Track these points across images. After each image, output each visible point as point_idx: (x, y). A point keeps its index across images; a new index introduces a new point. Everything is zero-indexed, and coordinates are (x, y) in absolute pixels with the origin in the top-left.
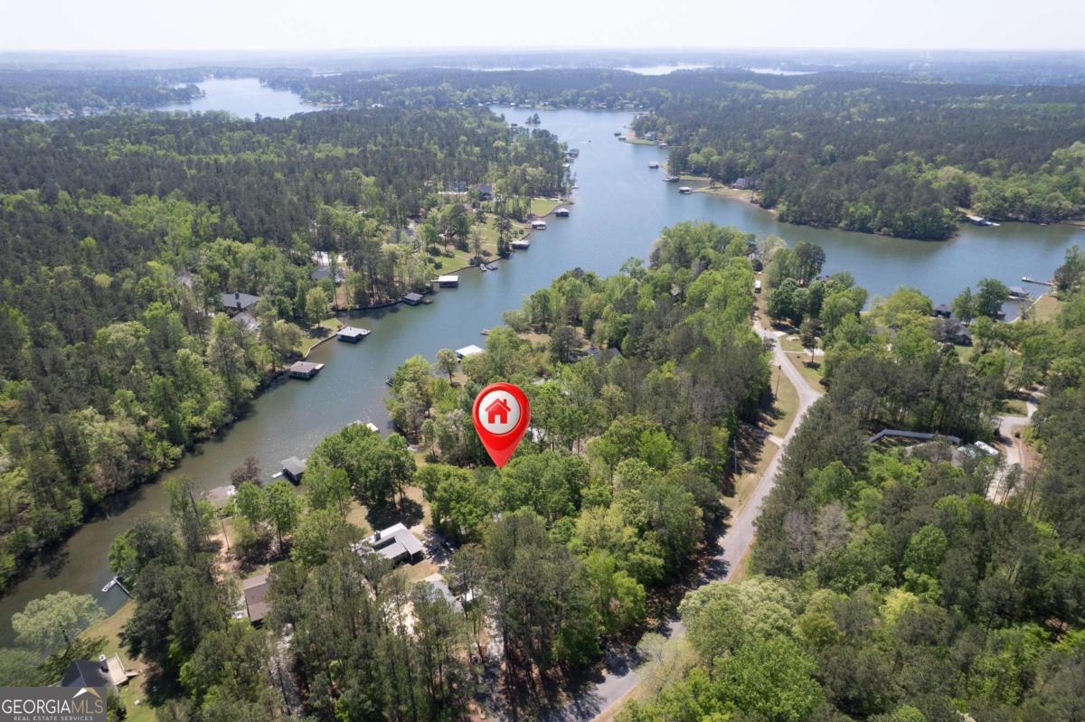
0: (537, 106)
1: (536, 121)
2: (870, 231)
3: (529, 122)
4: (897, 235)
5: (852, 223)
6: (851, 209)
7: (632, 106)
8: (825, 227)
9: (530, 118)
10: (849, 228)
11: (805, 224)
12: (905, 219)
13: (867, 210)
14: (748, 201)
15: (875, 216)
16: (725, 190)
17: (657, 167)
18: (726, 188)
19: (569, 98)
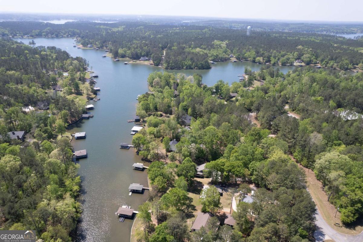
0: (24, 37)
1: (33, 43)
2: (192, 69)
3: (30, 43)
4: (200, 69)
5: (187, 68)
6: (186, 63)
7: (66, 36)
8: (180, 69)
9: (30, 42)
10: (187, 69)
11: (173, 69)
12: (201, 64)
13: (190, 63)
14: (149, 64)
15: (193, 64)
16: (138, 62)
17: (105, 57)
18: (138, 61)
19: (37, 33)
